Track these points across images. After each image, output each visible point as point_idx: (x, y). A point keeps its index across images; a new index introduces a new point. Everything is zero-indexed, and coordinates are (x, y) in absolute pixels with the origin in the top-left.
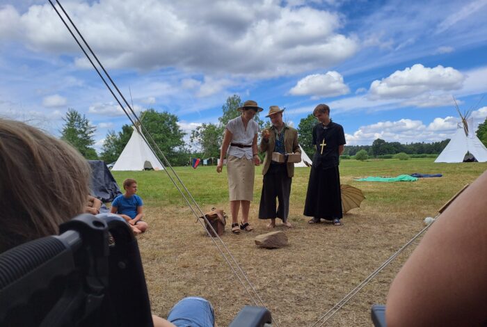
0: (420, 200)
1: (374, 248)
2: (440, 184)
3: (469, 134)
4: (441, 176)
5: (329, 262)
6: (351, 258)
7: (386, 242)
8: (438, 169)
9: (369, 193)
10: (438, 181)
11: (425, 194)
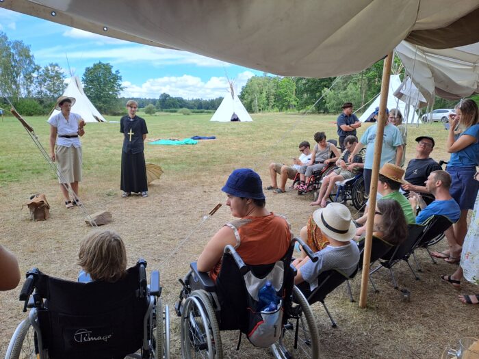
0: (201, 167)
1: (174, 214)
2: (214, 147)
3: (235, 97)
4: (214, 138)
5: (146, 230)
6: (160, 225)
7: (180, 208)
8: (213, 130)
9: (164, 159)
10: (213, 144)
11: (204, 160)
